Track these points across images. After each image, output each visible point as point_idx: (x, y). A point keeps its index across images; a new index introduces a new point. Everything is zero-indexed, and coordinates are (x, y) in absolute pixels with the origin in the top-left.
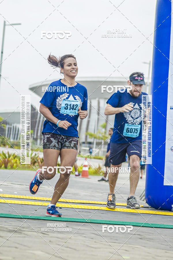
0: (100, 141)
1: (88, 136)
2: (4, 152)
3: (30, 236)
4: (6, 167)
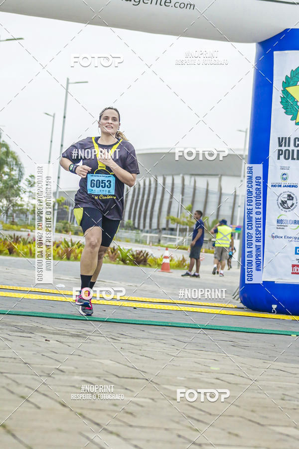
0: (184, 227)
1: (170, 221)
2: (66, 240)
3: (97, 342)
4: (68, 258)
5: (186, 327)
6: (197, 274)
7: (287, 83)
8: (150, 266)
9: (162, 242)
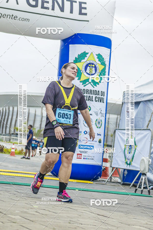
5: (22, 185)
6: (29, 157)
7: (76, 61)
8: (5, 153)
9: (11, 140)
